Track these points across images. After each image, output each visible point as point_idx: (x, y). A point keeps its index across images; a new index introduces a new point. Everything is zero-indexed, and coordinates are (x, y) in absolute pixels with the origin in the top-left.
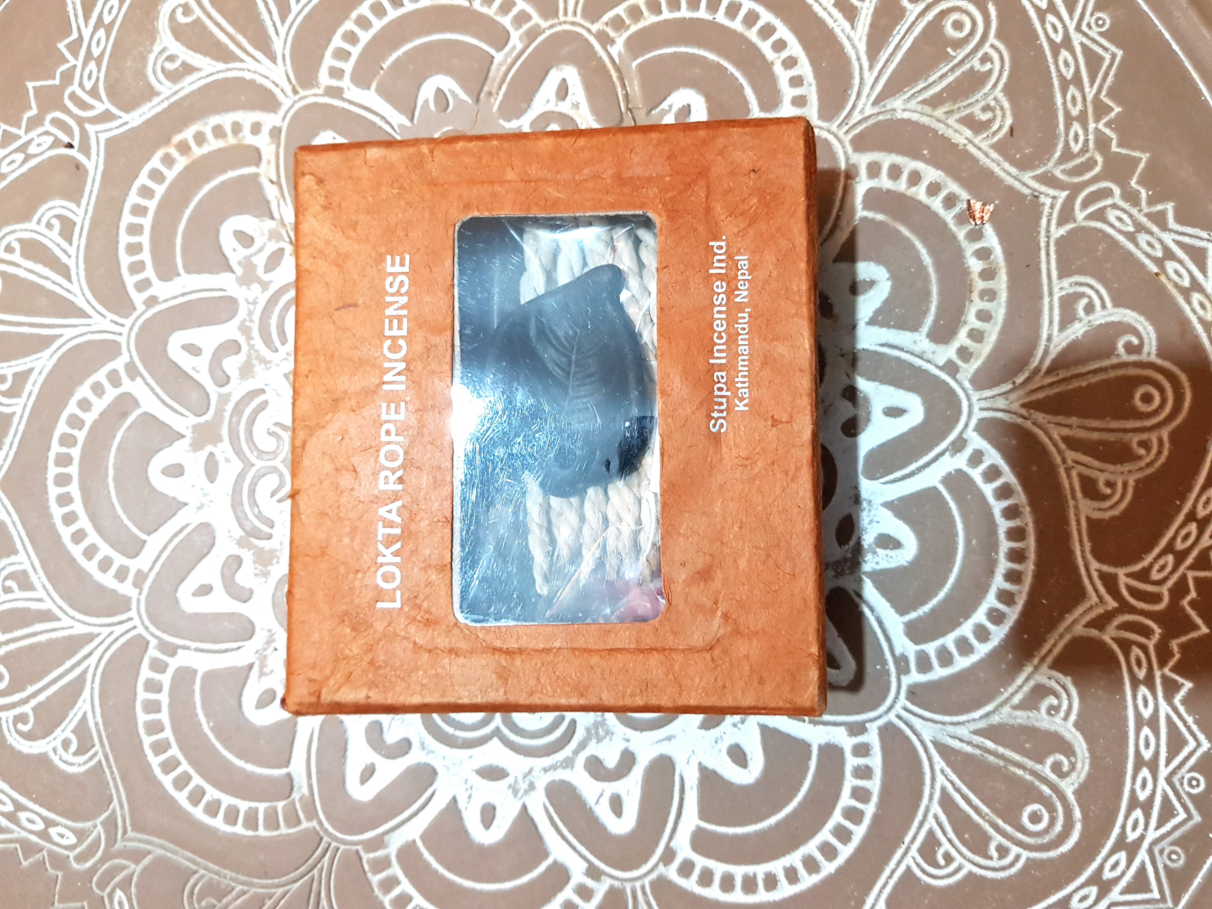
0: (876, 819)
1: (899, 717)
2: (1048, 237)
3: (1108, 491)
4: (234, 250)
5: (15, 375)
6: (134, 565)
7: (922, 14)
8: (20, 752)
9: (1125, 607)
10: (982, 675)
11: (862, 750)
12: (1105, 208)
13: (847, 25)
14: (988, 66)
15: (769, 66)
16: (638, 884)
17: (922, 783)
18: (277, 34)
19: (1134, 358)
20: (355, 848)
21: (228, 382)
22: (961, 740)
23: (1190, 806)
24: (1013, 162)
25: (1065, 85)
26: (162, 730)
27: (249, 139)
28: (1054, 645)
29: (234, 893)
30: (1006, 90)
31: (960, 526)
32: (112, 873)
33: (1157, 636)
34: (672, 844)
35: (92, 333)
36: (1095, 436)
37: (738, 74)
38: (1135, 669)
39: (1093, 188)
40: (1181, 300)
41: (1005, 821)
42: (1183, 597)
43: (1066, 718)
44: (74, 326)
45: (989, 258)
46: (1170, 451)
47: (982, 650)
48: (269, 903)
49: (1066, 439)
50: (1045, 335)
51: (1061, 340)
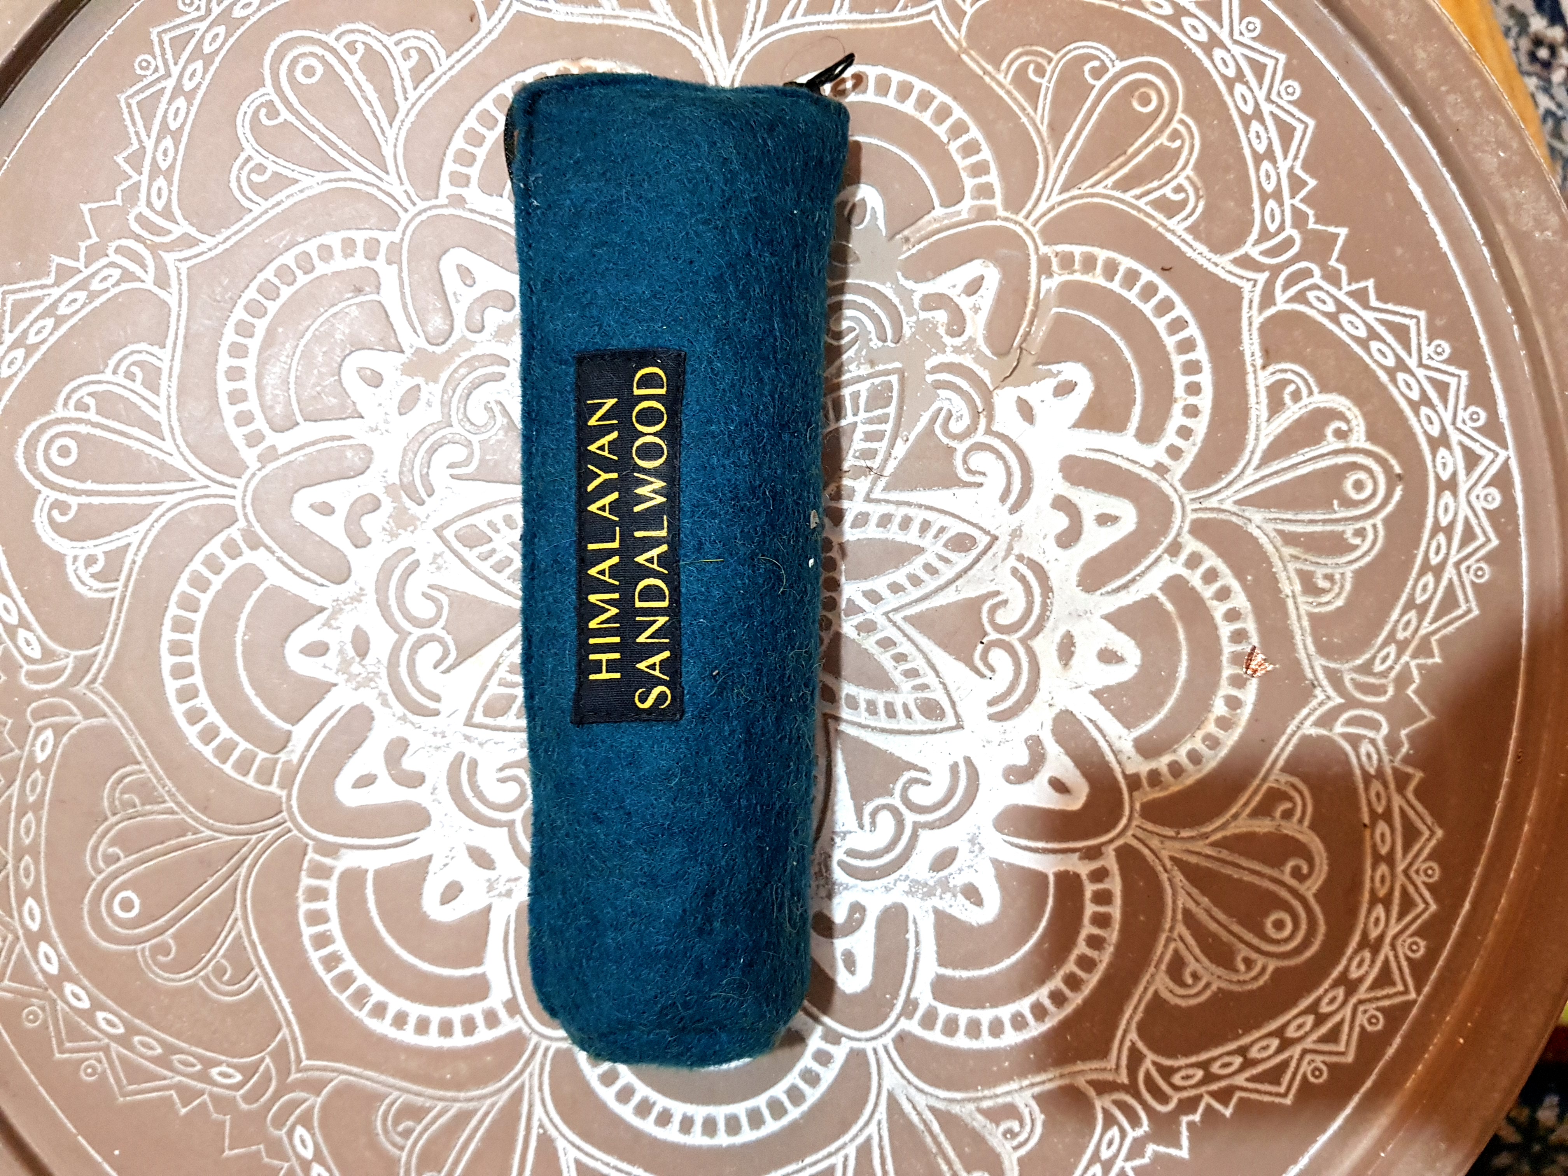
0: (794, 1125)
1: (875, 1051)
2: (1298, 728)
3: (1190, 981)
5: (276, 174)
6: (272, 438)
7: (1336, 453)
8: (38, 537)
9: (1132, 1089)
10: (971, 1062)
11: (823, 1058)
12: (1364, 737)
13: (1265, 414)
14: (1357, 541)
15: (1172, 400)
16: (545, 1043)
17: (855, 1120)
18: (751, 33)
19: (1293, 883)
20: (306, 840)
21: (480, 331)
22: (914, 1108)
24: (1317, 642)
25: (1410, 604)
26: (195, 611)
28: (1050, 1080)
29: (163, 806)
30: (1358, 573)
32: (53, 710)
33: (1141, 1132)
35: (379, 189)
36: (1213, 926)
37: (1139, 388)
38: (1104, 1146)
39: (1367, 713)
40: (1368, 862)
42: (1186, 1113)
43: (1016, 1148)
44: (366, 170)
45: (1235, 709)
46: (1266, 983)
47: (987, 1042)
48: (190, 837)
49: (1187, 912)
50: (1234, 810)
51: (1243, 825)
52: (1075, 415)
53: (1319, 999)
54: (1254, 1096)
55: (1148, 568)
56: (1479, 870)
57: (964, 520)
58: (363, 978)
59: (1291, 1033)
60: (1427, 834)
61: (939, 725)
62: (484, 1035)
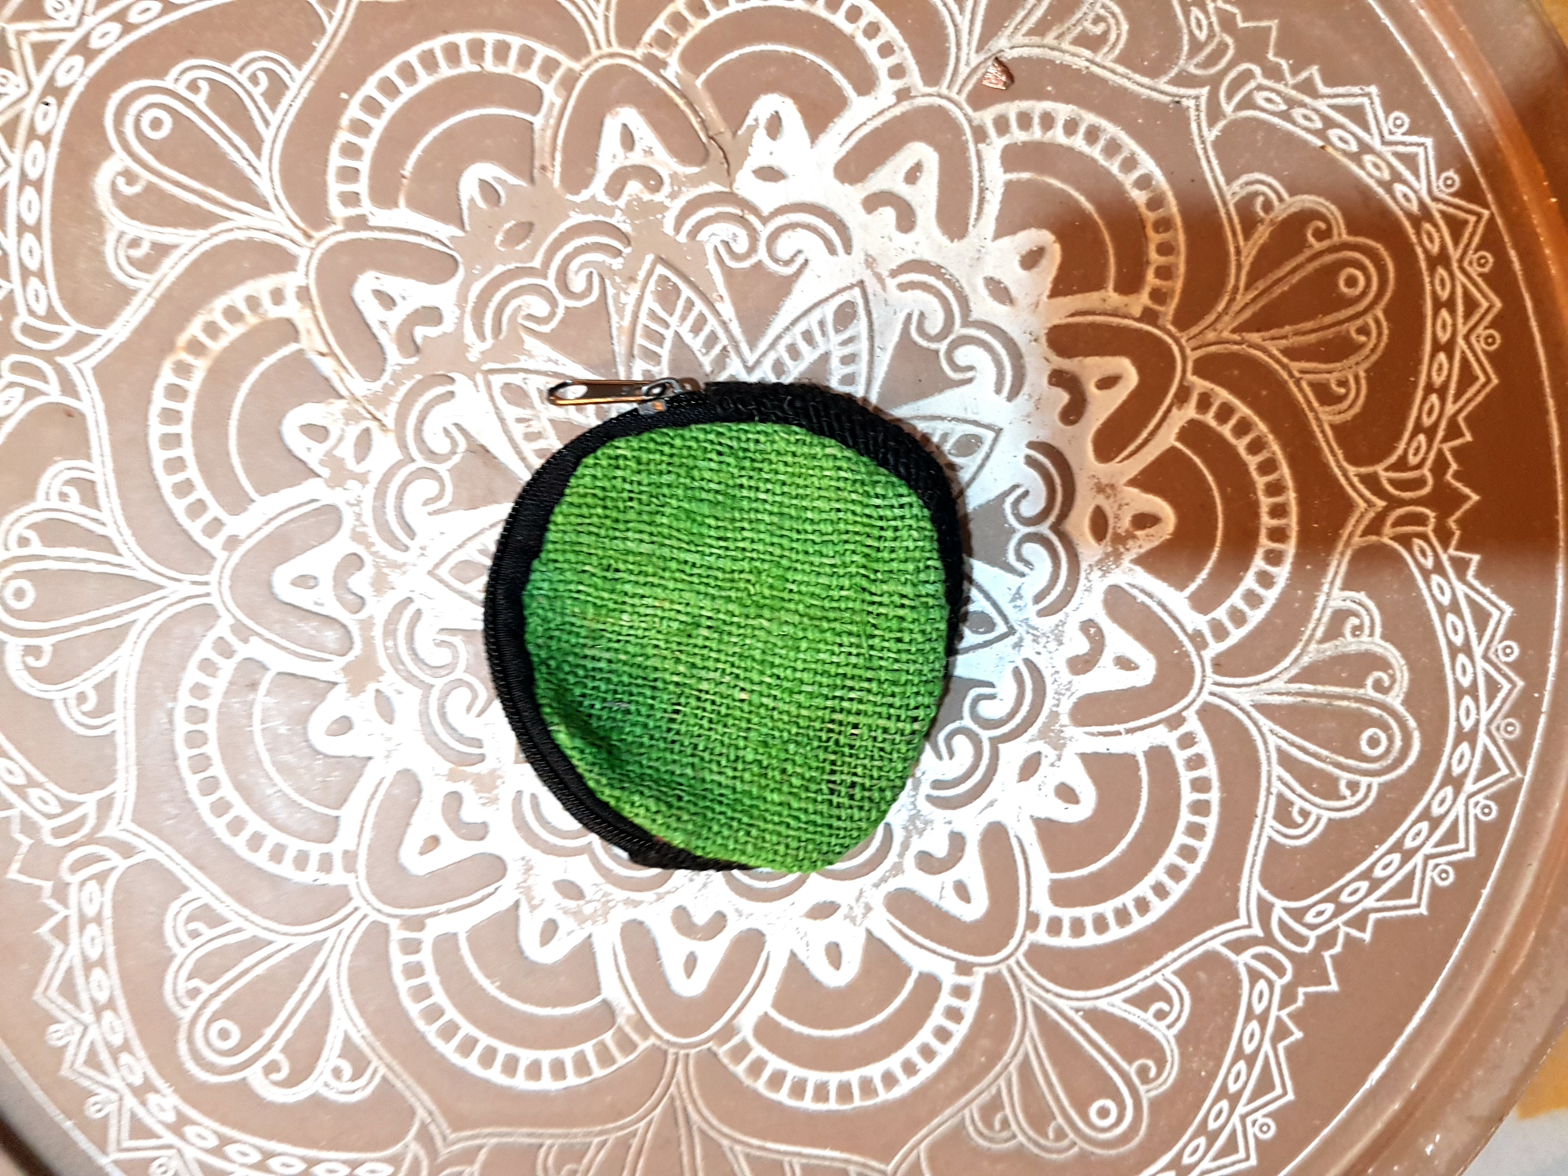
0: (1223, 803)
1: (1212, 694)
2: (1203, 142)
3: (1342, 391)
4: (309, 449)
5: (97, 687)
6: (336, 848)
8: (284, 1104)
9: (1394, 503)
10: (1278, 620)
11: (1187, 741)
12: (1251, 92)
15: (850, 39)
16: (1012, 961)
17: (1255, 750)
18: (257, 173)
19: (1326, 244)
20: (705, 1047)
21: (364, 603)
22: (1280, 694)
23: (1511, 674)
24: (1144, 73)
26: (442, 1013)
27: (274, 312)
28: (1339, 566)
29: (592, 1147)
31: (1210, 478)
33: (1433, 520)
34: (1032, 908)
35: (171, 605)
36: (1313, 338)
37: (819, 61)
38: (1421, 559)
39: (1233, 74)
40: (1354, 168)
41: (1347, 757)
42: (1445, 472)
43: (1371, 634)
44: (149, 604)
45: (1150, 185)
46: (1389, 328)
47: (1271, 596)
48: (635, 1142)
49: (1285, 352)
50: (1232, 250)
51: (1250, 251)
52: (803, 134)
53: (1434, 293)
54: (1470, 408)
55: (981, 169)
56: (1427, 79)
57: (826, 299)
58: (853, 1076)
59: (1444, 337)
60: (1365, 101)
61: (985, 448)
62: (970, 1008)
